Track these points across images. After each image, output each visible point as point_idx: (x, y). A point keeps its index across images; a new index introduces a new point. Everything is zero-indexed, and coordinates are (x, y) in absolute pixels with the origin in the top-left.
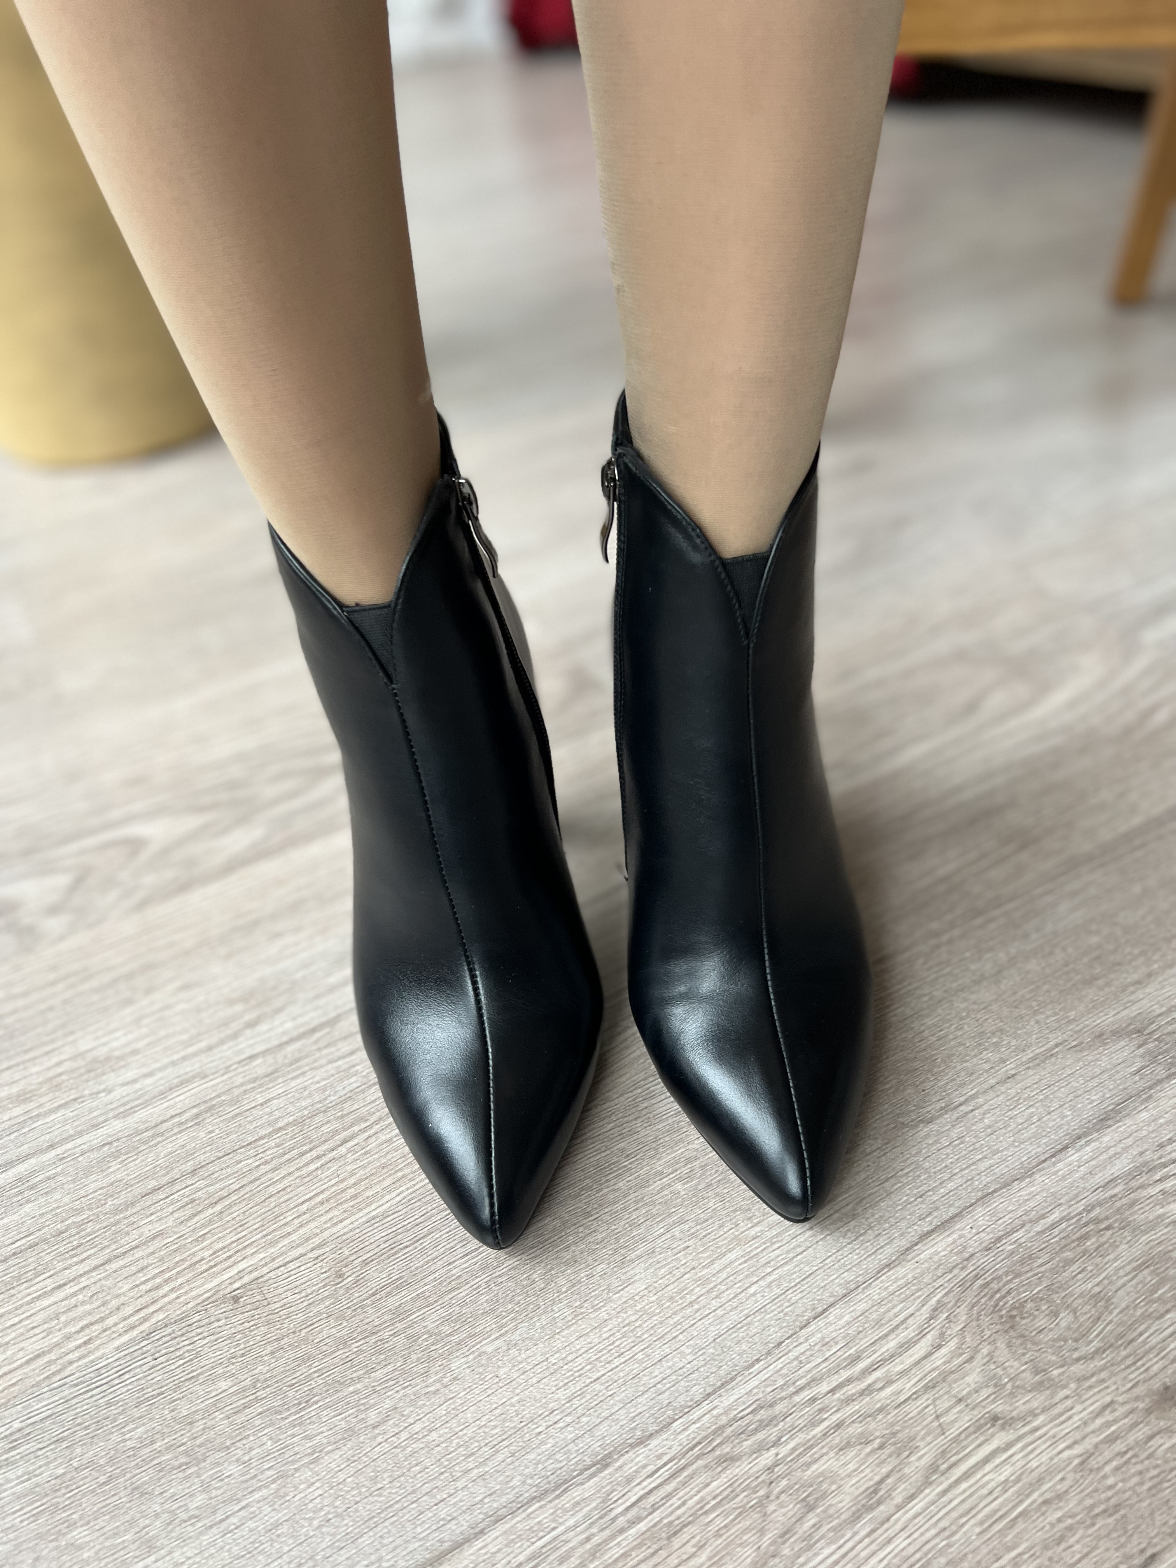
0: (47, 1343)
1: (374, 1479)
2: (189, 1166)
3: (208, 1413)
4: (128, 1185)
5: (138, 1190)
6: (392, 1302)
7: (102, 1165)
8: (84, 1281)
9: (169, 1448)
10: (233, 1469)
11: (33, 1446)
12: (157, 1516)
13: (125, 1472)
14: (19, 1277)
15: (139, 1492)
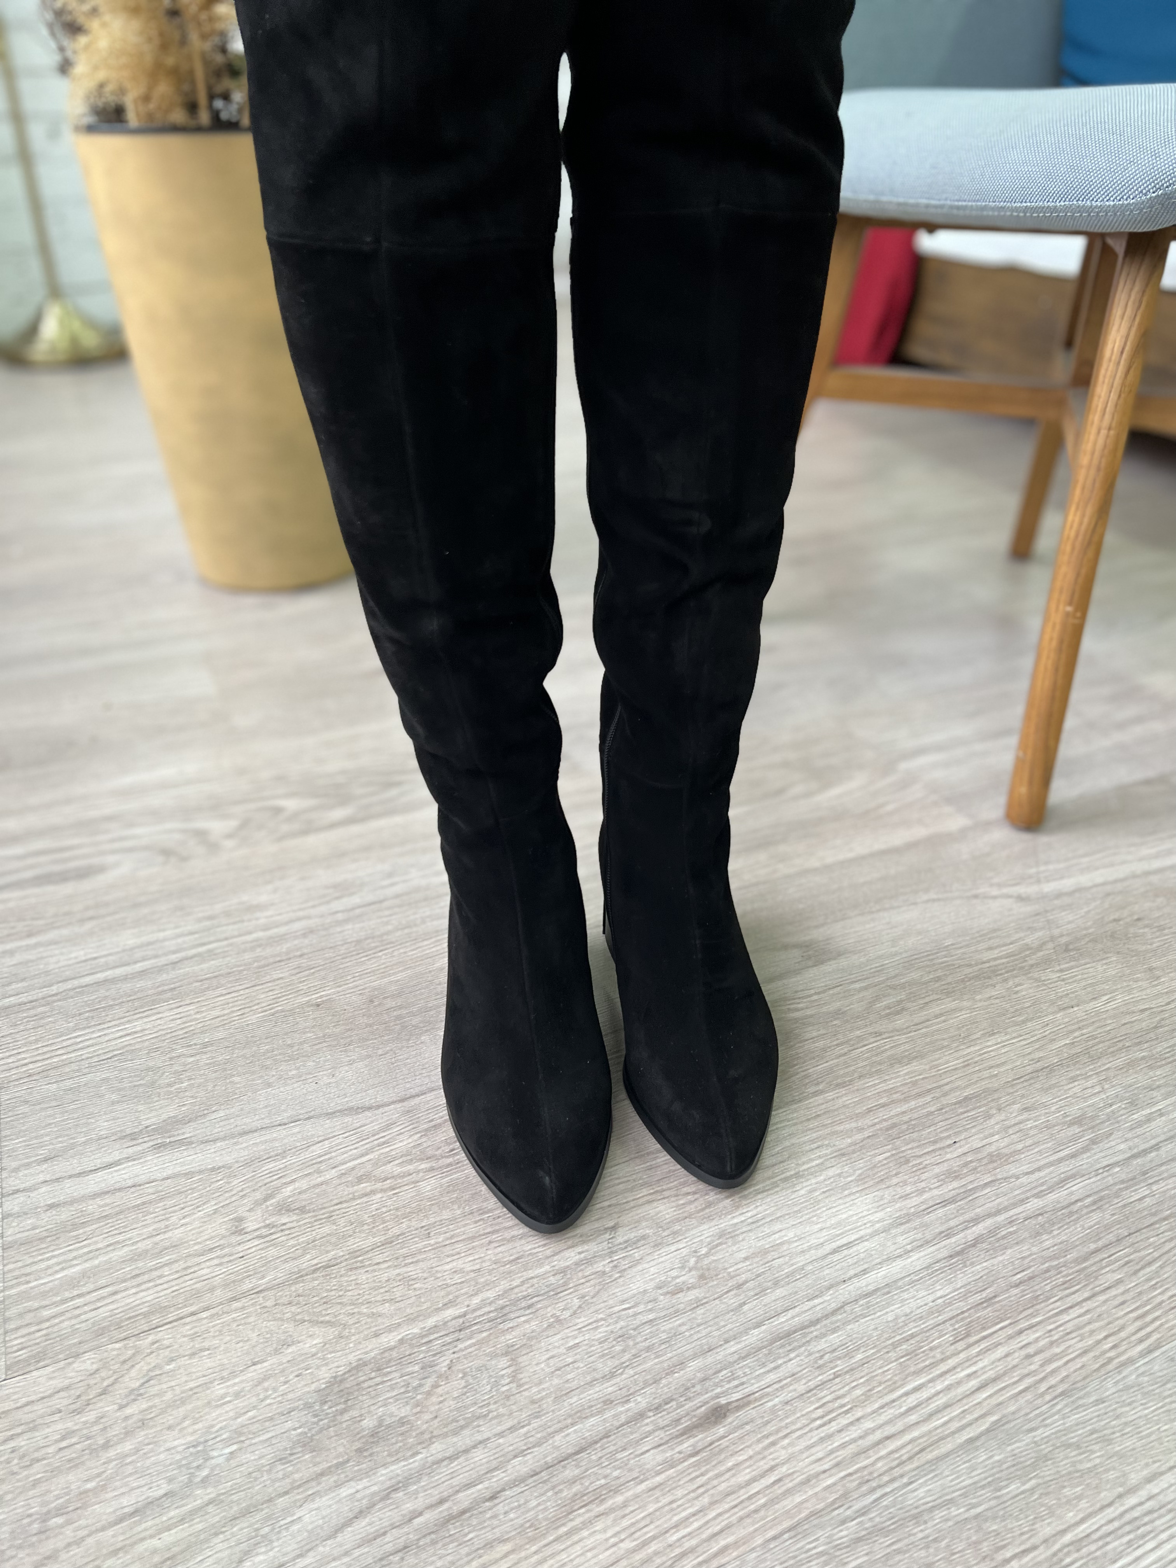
0: (222, 1013)
1: (378, 1073)
2: (298, 953)
3: (301, 1043)
4: (266, 958)
5: (271, 960)
6: (395, 1013)
7: (253, 949)
8: (242, 992)
9: (280, 1054)
10: (311, 1064)
11: (215, 1048)
12: (273, 1076)
13: (259, 1060)
14: (208, 988)
15: (267, 1068)
